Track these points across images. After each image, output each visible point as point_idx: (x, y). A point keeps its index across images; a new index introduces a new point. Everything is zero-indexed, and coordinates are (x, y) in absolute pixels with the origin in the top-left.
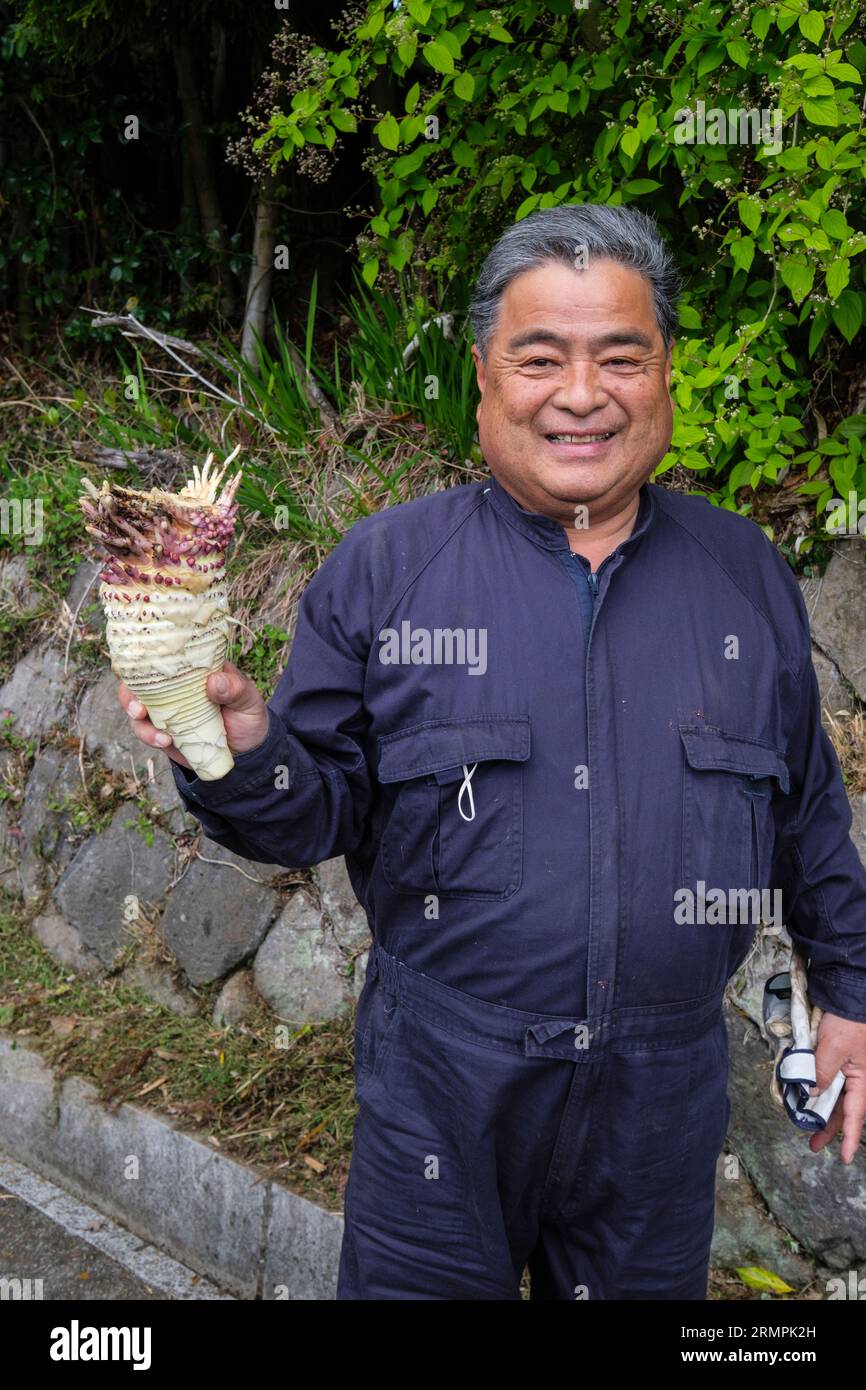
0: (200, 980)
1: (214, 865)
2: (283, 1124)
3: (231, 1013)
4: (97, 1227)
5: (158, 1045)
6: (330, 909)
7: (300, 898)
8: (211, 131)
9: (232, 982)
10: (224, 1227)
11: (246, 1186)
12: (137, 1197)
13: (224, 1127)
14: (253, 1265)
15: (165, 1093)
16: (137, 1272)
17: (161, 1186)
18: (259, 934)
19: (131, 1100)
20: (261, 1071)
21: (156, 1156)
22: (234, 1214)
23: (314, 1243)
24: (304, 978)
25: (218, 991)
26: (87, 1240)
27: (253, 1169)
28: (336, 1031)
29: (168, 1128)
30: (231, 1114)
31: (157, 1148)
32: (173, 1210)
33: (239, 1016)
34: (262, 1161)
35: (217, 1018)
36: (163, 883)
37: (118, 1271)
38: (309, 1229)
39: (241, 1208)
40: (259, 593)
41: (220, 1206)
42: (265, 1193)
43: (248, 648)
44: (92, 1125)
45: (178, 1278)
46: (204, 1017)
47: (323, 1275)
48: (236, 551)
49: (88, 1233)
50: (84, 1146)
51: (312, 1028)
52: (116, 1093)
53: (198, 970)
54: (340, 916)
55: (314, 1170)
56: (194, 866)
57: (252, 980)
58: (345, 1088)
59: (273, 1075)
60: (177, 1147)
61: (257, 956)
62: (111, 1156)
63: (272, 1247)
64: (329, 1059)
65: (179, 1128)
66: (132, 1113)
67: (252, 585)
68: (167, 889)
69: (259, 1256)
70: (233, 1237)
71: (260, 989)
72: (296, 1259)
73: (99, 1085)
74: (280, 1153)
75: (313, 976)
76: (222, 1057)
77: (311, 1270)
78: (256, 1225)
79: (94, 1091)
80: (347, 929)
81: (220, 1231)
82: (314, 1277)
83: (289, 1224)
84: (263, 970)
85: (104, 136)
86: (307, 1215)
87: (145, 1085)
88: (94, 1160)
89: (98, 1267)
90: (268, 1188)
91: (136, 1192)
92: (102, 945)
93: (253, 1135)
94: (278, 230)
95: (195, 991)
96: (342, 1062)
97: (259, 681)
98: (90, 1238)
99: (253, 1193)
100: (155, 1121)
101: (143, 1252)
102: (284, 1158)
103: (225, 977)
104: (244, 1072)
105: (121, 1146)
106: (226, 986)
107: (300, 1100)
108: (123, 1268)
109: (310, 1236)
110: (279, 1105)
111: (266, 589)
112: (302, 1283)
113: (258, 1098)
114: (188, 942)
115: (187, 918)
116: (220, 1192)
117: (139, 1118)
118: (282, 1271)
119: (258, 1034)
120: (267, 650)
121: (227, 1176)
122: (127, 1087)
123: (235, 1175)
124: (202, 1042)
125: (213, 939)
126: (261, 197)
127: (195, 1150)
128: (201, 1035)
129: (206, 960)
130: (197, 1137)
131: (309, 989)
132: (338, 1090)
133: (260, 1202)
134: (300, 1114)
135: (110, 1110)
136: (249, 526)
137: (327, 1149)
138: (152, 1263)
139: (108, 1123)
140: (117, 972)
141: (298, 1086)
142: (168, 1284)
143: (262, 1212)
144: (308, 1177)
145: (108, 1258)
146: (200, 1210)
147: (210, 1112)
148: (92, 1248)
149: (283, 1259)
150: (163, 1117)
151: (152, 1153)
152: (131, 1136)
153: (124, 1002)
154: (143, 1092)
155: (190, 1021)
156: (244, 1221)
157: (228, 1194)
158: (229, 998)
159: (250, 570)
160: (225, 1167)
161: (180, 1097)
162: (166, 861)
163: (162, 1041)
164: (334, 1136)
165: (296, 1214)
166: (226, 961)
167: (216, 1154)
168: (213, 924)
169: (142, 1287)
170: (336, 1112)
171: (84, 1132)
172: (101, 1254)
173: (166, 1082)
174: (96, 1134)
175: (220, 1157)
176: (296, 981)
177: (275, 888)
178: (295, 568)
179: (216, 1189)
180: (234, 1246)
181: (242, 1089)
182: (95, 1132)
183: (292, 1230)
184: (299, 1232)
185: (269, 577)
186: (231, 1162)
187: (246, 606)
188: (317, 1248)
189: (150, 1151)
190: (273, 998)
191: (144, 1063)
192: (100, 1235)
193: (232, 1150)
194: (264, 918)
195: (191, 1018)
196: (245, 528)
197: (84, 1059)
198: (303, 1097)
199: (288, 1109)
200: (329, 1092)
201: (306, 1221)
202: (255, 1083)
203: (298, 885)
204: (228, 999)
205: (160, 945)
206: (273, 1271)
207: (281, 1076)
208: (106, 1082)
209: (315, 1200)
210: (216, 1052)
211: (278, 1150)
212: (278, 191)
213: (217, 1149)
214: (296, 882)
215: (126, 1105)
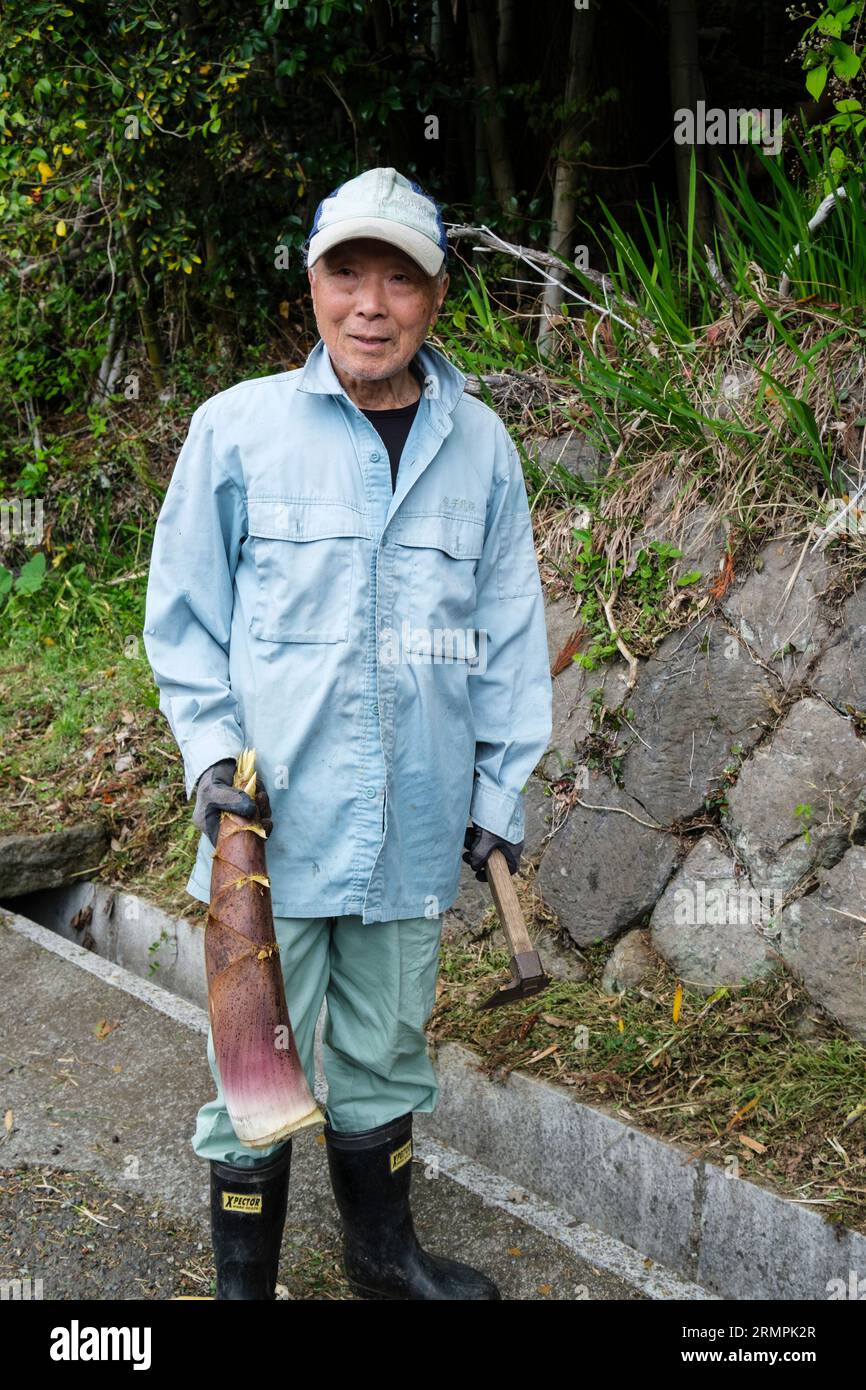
0: (587, 940)
1: (598, 811)
2: (707, 1097)
3: (625, 977)
4: (519, 1199)
5: (544, 1010)
6: (747, 854)
7: (707, 843)
8: (511, 92)
9: (625, 942)
10: (642, 1213)
11: (671, 1167)
12: (532, 1178)
13: (634, 1100)
14: (681, 1259)
15: (558, 1062)
16: (577, 1250)
17: (561, 1165)
18: (657, 886)
19: (519, 1069)
20: (673, 1039)
21: (554, 1132)
22: (655, 1199)
23: (764, 1235)
24: (714, 934)
25: (609, 953)
26: (510, 1211)
27: (678, 1147)
28: (759, 995)
29: (568, 1099)
30: (640, 1086)
31: (556, 1122)
32: (577, 1193)
33: (635, 979)
34: (687, 1139)
35: (608, 983)
36: (538, 834)
37: (554, 1248)
38: (757, 1218)
39: (665, 1193)
40: (641, 511)
41: (637, 1190)
42: (696, 1175)
43: (632, 569)
44: (475, 1097)
45: (628, 1260)
46: (591, 981)
47: (778, 1274)
48: (613, 466)
49: (510, 1204)
50: (465, 1120)
51: (729, 991)
52: (502, 1061)
53: (584, 929)
54: (759, 862)
55: (753, 1151)
56: (574, 814)
57: (649, 940)
58: (777, 1059)
59: (687, 1044)
60: (580, 1121)
61: (655, 912)
62: (497, 1132)
63: (708, 1238)
64: (753, 1026)
65: (581, 1100)
66: (523, 1082)
67: (633, 501)
68: (543, 841)
69: (689, 1248)
70: (655, 1226)
71: (659, 949)
72: (739, 1253)
73: (482, 1051)
74: (708, 1130)
75: (727, 933)
76: (621, 1023)
77: (760, 1267)
78: (686, 1212)
79: (477, 1059)
80: (769, 877)
81: (638, 1219)
82: (765, 1275)
83: (729, 1212)
84: (662, 927)
85: (403, 103)
86: (754, 1201)
87: (535, 1053)
88: (478, 1136)
89: (528, 1241)
90: (700, 1169)
91: (530, 1172)
92: (468, 905)
93: (671, 1110)
94: (579, 192)
95: (578, 953)
96: (770, 1030)
97: (646, 605)
98: (514, 1210)
99: (680, 1175)
100: (551, 1091)
101: (579, 1228)
102: (714, 1136)
103: (616, 936)
104: (652, 1039)
105: (510, 1120)
106: (618, 946)
107: (722, 1073)
108: (559, 1245)
109: (758, 1226)
110: (697, 1078)
111: (648, 506)
112: (748, 1282)
113: (672, 1070)
114: (570, 898)
115: (569, 872)
116: (636, 1173)
117: (532, 1089)
118: (721, 1267)
119: (662, 998)
120: (655, 570)
121: (645, 1156)
122: (514, 1054)
123: (656, 1153)
124: (594, 1009)
125: (600, 895)
126: (560, 159)
127: (603, 1124)
128: (592, 1001)
129: (593, 918)
130: (603, 1109)
131: (723, 948)
132: (768, 1061)
133: (689, 1184)
134: (724, 1088)
135: (496, 1079)
136: (628, 436)
137: (765, 1128)
138: (592, 1241)
139: (493, 1094)
140: (485, 935)
141: (718, 1057)
142: (618, 1266)
143: (693, 1197)
144: (748, 1159)
145: (539, 1233)
146: (612, 1194)
147: (617, 1084)
148: (518, 1221)
149: (722, 1253)
150: (559, 1088)
151: (549, 1128)
152: (523, 1109)
153: (496, 966)
154: (533, 1061)
155: (575, 986)
156: (669, 1208)
157: (647, 1177)
158: (624, 958)
159: (629, 486)
160: (643, 1144)
161: (577, 1066)
162: (541, 810)
163: (548, 1006)
164: (773, 1112)
165: (739, 1200)
166: (618, 918)
167: (630, 1130)
168: (600, 877)
169: (587, 1268)
170: (771, 1086)
171: (464, 1105)
172: (530, 1228)
173: (558, 1050)
174: (479, 1107)
175: (635, 1132)
176: (705, 939)
177: (676, 834)
178: (685, 478)
179: (632, 1169)
180: (656, 1236)
181: (652, 1057)
182: (477, 1103)
183: (734, 1219)
184: (742, 1222)
185: (650, 493)
186: (649, 1138)
187: (626, 524)
188: (768, 1242)
189: (546, 1125)
190: (676, 958)
191: (531, 1029)
192: (524, 1207)
193: (649, 1124)
194: (664, 868)
195: (576, 982)
196: (624, 439)
197: (460, 1024)
198: (725, 1069)
199: (709, 1082)
200: (757, 1064)
201: (752, 1208)
202: (668, 1051)
203: (701, 830)
204: (622, 960)
205: (538, 902)
206: (709, 1267)
207: (697, 1045)
208: (490, 1049)
209: (762, 1184)
210: (613, 1019)
211: (705, 1126)
212: (581, 148)
213: (631, 1124)
214: (701, 825)
215: (514, 1073)
